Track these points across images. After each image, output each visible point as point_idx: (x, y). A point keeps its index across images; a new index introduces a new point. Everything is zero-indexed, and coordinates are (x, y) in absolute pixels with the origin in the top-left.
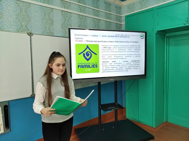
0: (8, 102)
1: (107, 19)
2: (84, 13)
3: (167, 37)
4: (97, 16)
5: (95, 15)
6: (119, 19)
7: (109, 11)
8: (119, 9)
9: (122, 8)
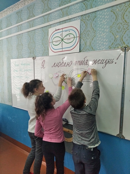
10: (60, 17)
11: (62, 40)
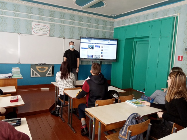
0: (54, 64)
1: (104, 29)
2: (90, 27)
3: (135, 41)
4: (98, 28)
5: (96, 28)
6: (112, 29)
7: (106, 25)
8: (112, 23)
9: (115, 23)
10: (38, 19)
11: (41, 29)
